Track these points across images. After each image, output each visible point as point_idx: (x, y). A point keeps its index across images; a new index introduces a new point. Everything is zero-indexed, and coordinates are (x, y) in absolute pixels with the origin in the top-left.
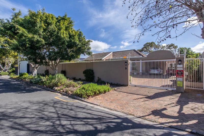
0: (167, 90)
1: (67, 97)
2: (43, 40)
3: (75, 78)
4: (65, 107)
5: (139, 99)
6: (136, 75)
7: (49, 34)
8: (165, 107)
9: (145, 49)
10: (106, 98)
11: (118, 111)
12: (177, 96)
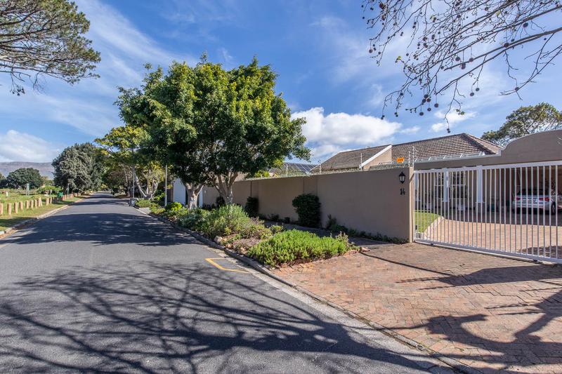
0: (535, 261)
1: (234, 261)
2: (193, 129)
3: (277, 216)
4: (212, 280)
5: (415, 280)
6: (462, 212)
7: (207, 113)
8: (486, 312)
9: (513, 130)
10: (324, 271)
11: (334, 305)
12: (557, 284)
